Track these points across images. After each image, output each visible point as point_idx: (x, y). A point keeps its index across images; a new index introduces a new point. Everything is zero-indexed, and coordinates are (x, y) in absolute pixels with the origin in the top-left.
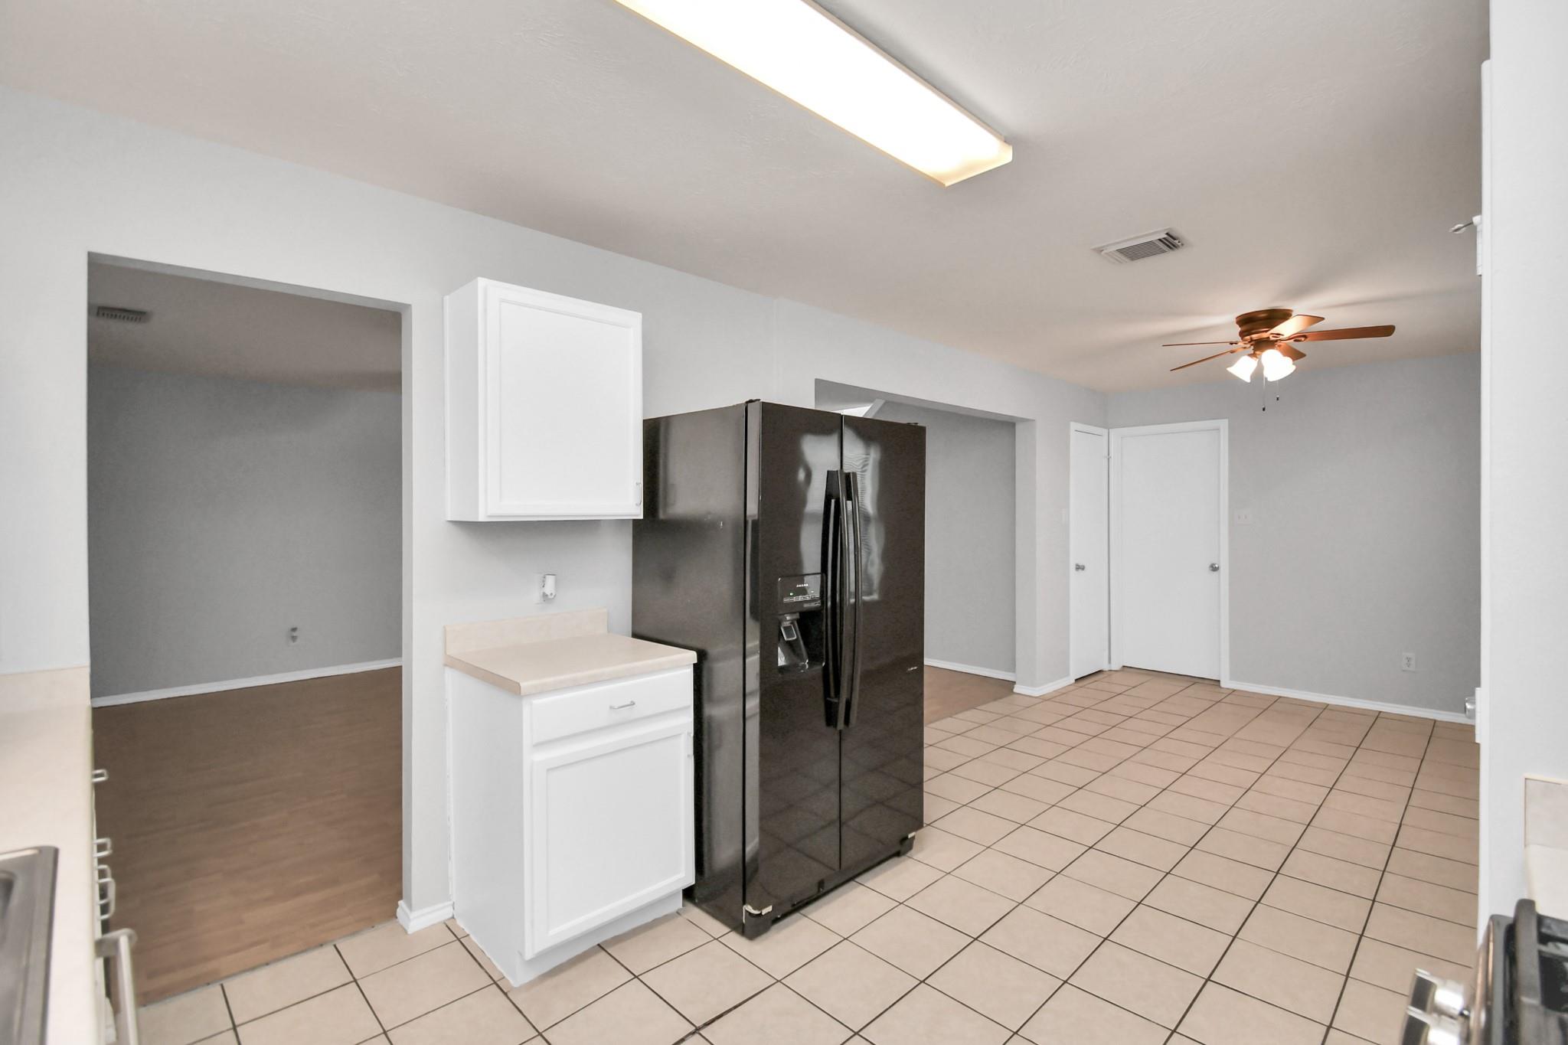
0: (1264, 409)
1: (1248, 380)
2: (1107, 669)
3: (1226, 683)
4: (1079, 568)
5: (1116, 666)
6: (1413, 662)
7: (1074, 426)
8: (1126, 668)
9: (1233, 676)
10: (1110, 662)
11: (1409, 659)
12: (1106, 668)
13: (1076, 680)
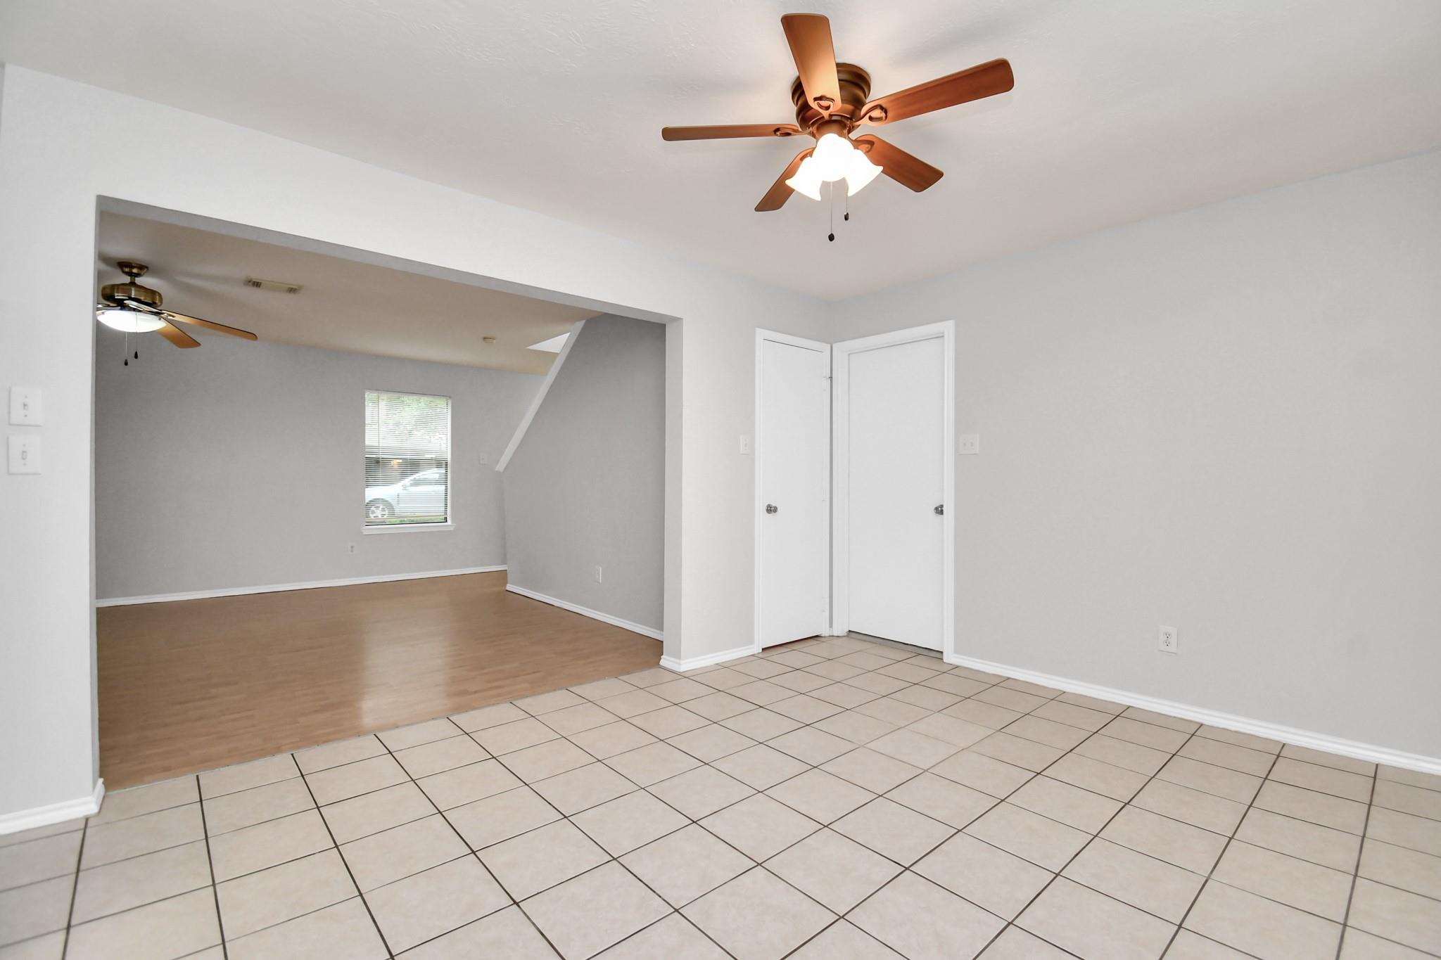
0: (831, 238)
1: (818, 197)
2: (827, 635)
3: (950, 657)
4: (771, 509)
5: (839, 630)
6: (1173, 640)
7: (761, 334)
8: (853, 635)
9: (957, 651)
10: (831, 625)
11: (1168, 636)
12: (825, 632)
13: (763, 649)
